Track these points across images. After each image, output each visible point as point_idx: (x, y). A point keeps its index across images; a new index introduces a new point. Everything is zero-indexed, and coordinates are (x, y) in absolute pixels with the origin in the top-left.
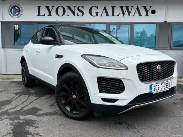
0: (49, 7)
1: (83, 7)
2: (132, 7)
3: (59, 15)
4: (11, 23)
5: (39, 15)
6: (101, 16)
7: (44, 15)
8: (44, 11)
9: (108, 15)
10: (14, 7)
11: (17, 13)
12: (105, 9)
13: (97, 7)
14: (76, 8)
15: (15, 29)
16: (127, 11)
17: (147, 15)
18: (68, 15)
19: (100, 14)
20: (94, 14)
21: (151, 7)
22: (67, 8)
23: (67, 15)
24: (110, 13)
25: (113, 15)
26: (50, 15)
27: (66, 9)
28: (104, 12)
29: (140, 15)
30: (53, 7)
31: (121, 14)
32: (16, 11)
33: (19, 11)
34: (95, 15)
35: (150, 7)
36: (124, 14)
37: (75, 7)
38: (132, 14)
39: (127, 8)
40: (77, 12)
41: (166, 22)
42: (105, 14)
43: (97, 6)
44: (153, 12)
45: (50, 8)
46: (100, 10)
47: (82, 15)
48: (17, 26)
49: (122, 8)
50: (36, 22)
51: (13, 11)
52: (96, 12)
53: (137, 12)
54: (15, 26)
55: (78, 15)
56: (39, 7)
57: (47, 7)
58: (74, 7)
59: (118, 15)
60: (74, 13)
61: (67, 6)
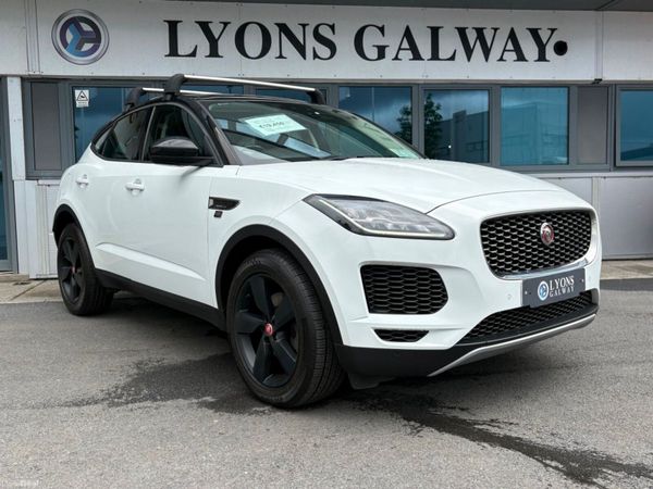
0: (210, 25)
1: (332, 27)
2: (496, 30)
3: (249, 55)
4: (60, 85)
5: (174, 52)
6: (396, 58)
7: (193, 54)
8: (190, 38)
9: (417, 56)
10: (74, 22)
11: (87, 47)
12: (408, 34)
13: (382, 30)
14: (310, 30)
15: (78, 104)
16: (478, 43)
17: (542, 57)
18: (281, 57)
19: (390, 53)
20: (372, 53)
21: (553, 30)
22: (277, 29)
23: (278, 55)
24: (425, 48)
25: (435, 56)
26: (214, 53)
27: (274, 33)
28: (406, 45)
29: (521, 58)
30: (226, 24)
31: (461, 53)
32: (83, 38)
33: (96, 38)
34: (376, 57)
35: (550, 32)
36: (469, 52)
37: (304, 26)
38: (495, 53)
39: (480, 32)
40: (311, 43)
41: (598, 81)
42: (409, 54)
43: (380, 26)
44: (561, 48)
45: (216, 30)
46: (393, 41)
47: (331, 56)
48: (86, 92)
49: (462, 32)
50: (160, 81)
51: (69, 37)
52: (378, 47)
53: (510, 46)
54: (77, 92)
55: (316, 56)
56: (173, 27)
57: (205, 26)
58: (301, 27)
59: (452, 58)
60: (301, 49)
61: (277, 24)
